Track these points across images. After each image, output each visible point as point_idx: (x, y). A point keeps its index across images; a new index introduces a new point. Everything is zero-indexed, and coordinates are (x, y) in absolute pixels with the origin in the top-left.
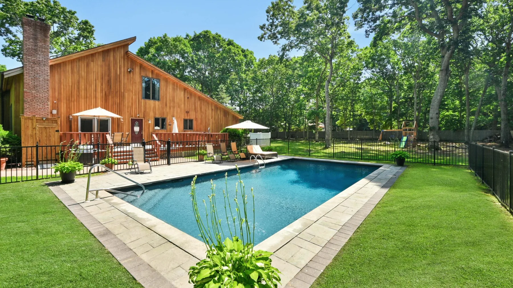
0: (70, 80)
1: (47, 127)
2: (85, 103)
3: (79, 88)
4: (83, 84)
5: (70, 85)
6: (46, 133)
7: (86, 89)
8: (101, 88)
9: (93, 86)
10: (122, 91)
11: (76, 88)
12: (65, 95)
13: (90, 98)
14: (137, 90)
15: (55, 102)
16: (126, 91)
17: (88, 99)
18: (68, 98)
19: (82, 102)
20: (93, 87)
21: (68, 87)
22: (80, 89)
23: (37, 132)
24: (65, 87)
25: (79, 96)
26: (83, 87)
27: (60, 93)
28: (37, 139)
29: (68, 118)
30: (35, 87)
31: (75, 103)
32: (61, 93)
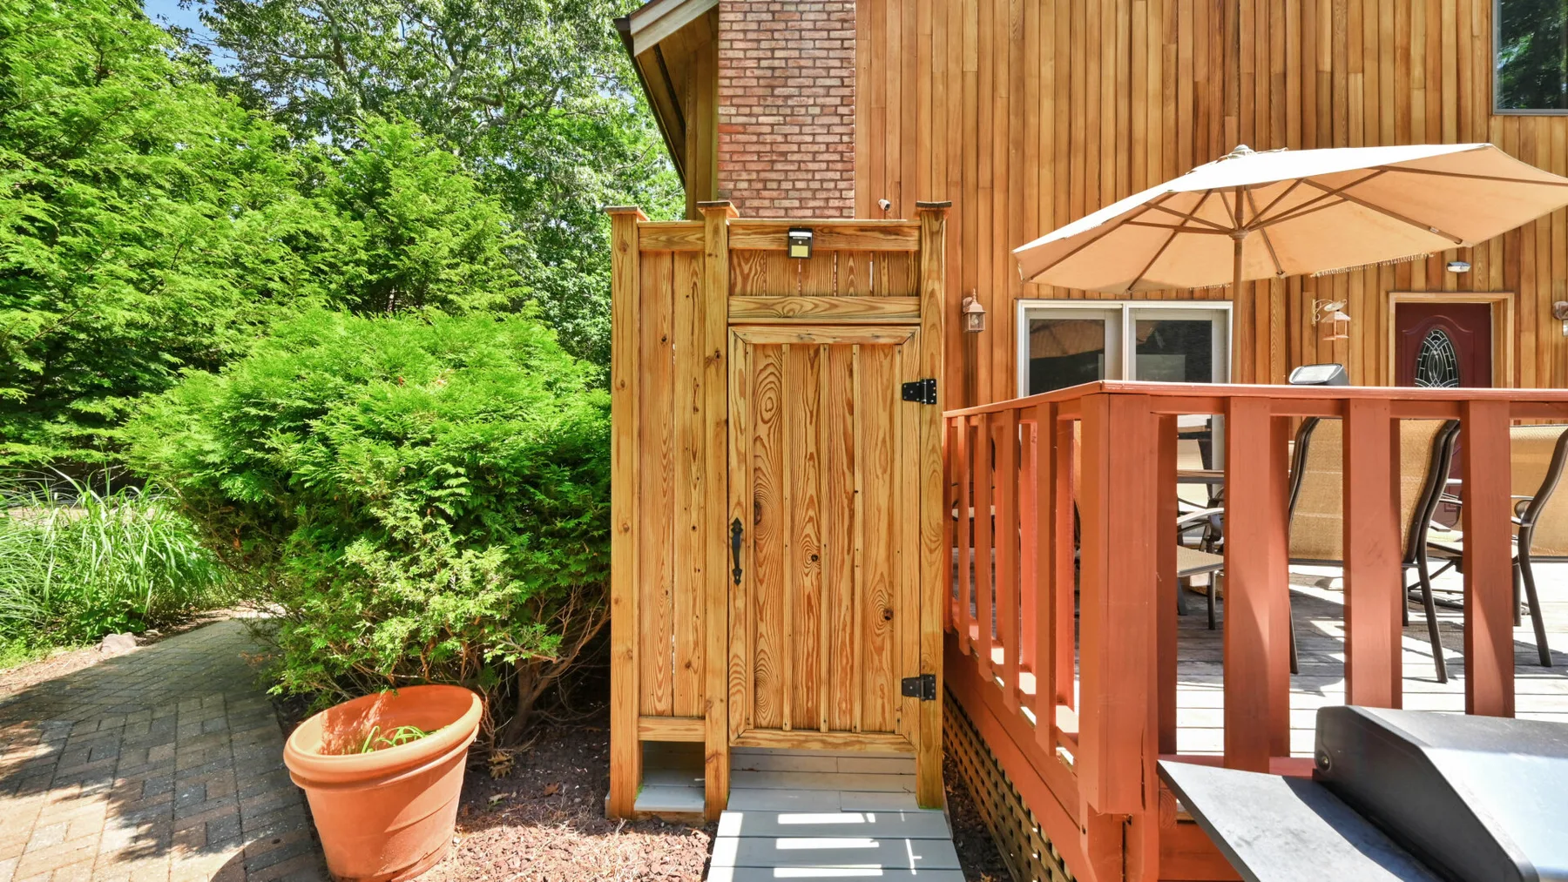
0: (971, 31)
1: (822, 336)
2: (1062, 198)
3: (1020, 84)
4: (1048, 49)
5: (971, 67)
6: (815, 416)
7: (1065, 86)
8: (1164, 60)
9: (1109, 53)
10: (1326, 66)
11: (1002, 91)
12: (940, 150)
13: (1093, 149)
14: (1449, 39)
15: (884, 203)
16: (1354, 58)
17: (1078, 162)
18: (955, 175)
19: (1042, 180)
20: (1113, 57)
21: (956, 87)
22: (1032, 84)
23: (740, 408)
24: (940, 88)
25: (1021, 146)
26: (1048, 71)
27: (910, 141)
28: (739, 480)
29: (954, 318)
30: (774, 80)
31: (999, 198)
32: (916, 141)
